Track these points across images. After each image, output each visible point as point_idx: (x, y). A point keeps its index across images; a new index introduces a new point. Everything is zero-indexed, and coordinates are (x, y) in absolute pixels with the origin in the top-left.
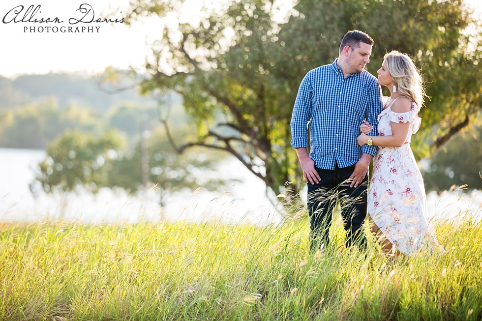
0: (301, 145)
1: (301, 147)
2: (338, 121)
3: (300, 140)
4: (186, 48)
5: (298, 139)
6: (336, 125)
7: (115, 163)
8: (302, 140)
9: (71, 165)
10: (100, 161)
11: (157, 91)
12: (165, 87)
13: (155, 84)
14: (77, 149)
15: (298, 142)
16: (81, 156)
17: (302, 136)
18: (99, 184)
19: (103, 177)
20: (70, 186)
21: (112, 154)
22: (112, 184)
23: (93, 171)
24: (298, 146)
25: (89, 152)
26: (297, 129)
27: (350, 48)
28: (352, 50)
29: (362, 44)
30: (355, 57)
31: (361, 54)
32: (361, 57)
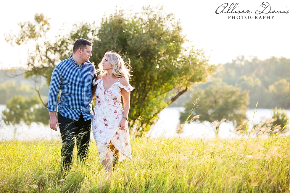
0: (54, 110)
1: (54, 111)
2: (82, 93)
3: (53, 106)
4: (48, 55)
5: (52, 106)
6: (81, 96)
7: (39, 110)
8: (54, 106)
9: (18, 112)
10: (32, 110)
11: (34, 76)
12: (38, 74)
13: (33, 72)
14: (20, 104)
15: (51, 108)
16: (23, 107)
17: (54, 104)
18: (31, 121)
19: (33, 117)
20: (18, 122)
21: (37, 106)
22: (37, 120)
23: (28, 114)
24: (51, 110)
25: (26, 106)
26: (51, 100)
27: (81, 50)
28: (83, 51)
29: (87, 46)
30: (85, 54)
31: (88, 52)
32: (88, 54)
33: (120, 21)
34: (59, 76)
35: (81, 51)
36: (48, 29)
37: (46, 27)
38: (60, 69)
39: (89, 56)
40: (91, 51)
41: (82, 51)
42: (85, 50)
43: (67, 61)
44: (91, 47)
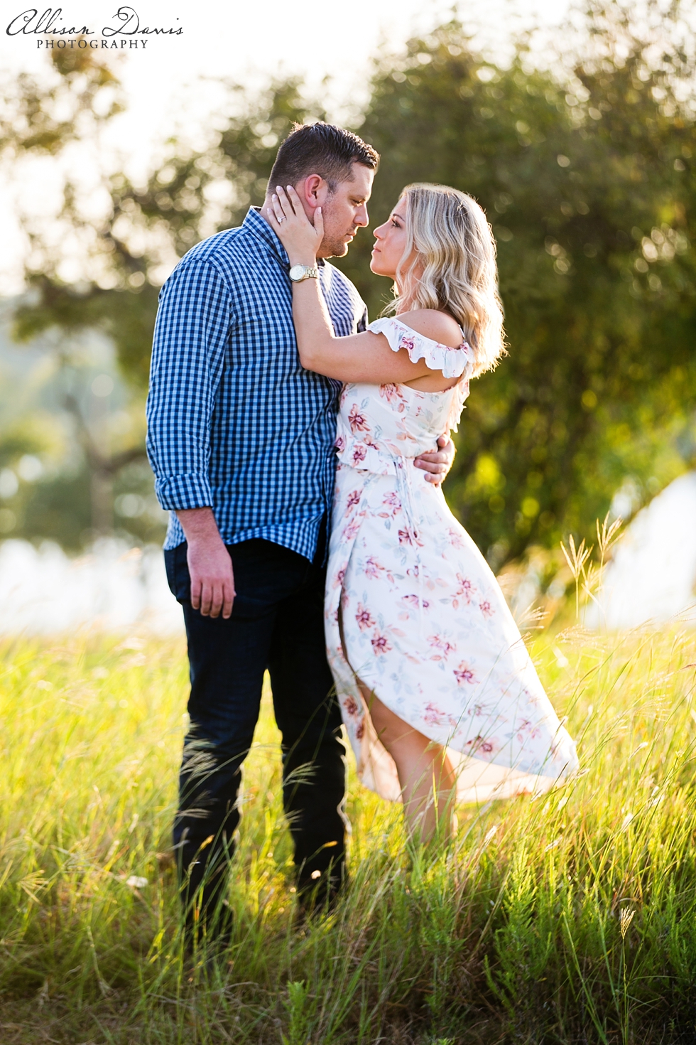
27: (322, 182)
28: (332, 188)
29: (357, 169)
30: (337, 209)
31: (355, 201)
32: (352, 211)
33: (459, 69)
34: (220, 313)
35: (323, 191)
36: (116, 108)
37: (104, 98)
38: (227, 277)
39: (355, 224)
40: (367, 198)
41: (326, 188)
42: (344, 188)
43: (242, 238)
44: (372, 173)
